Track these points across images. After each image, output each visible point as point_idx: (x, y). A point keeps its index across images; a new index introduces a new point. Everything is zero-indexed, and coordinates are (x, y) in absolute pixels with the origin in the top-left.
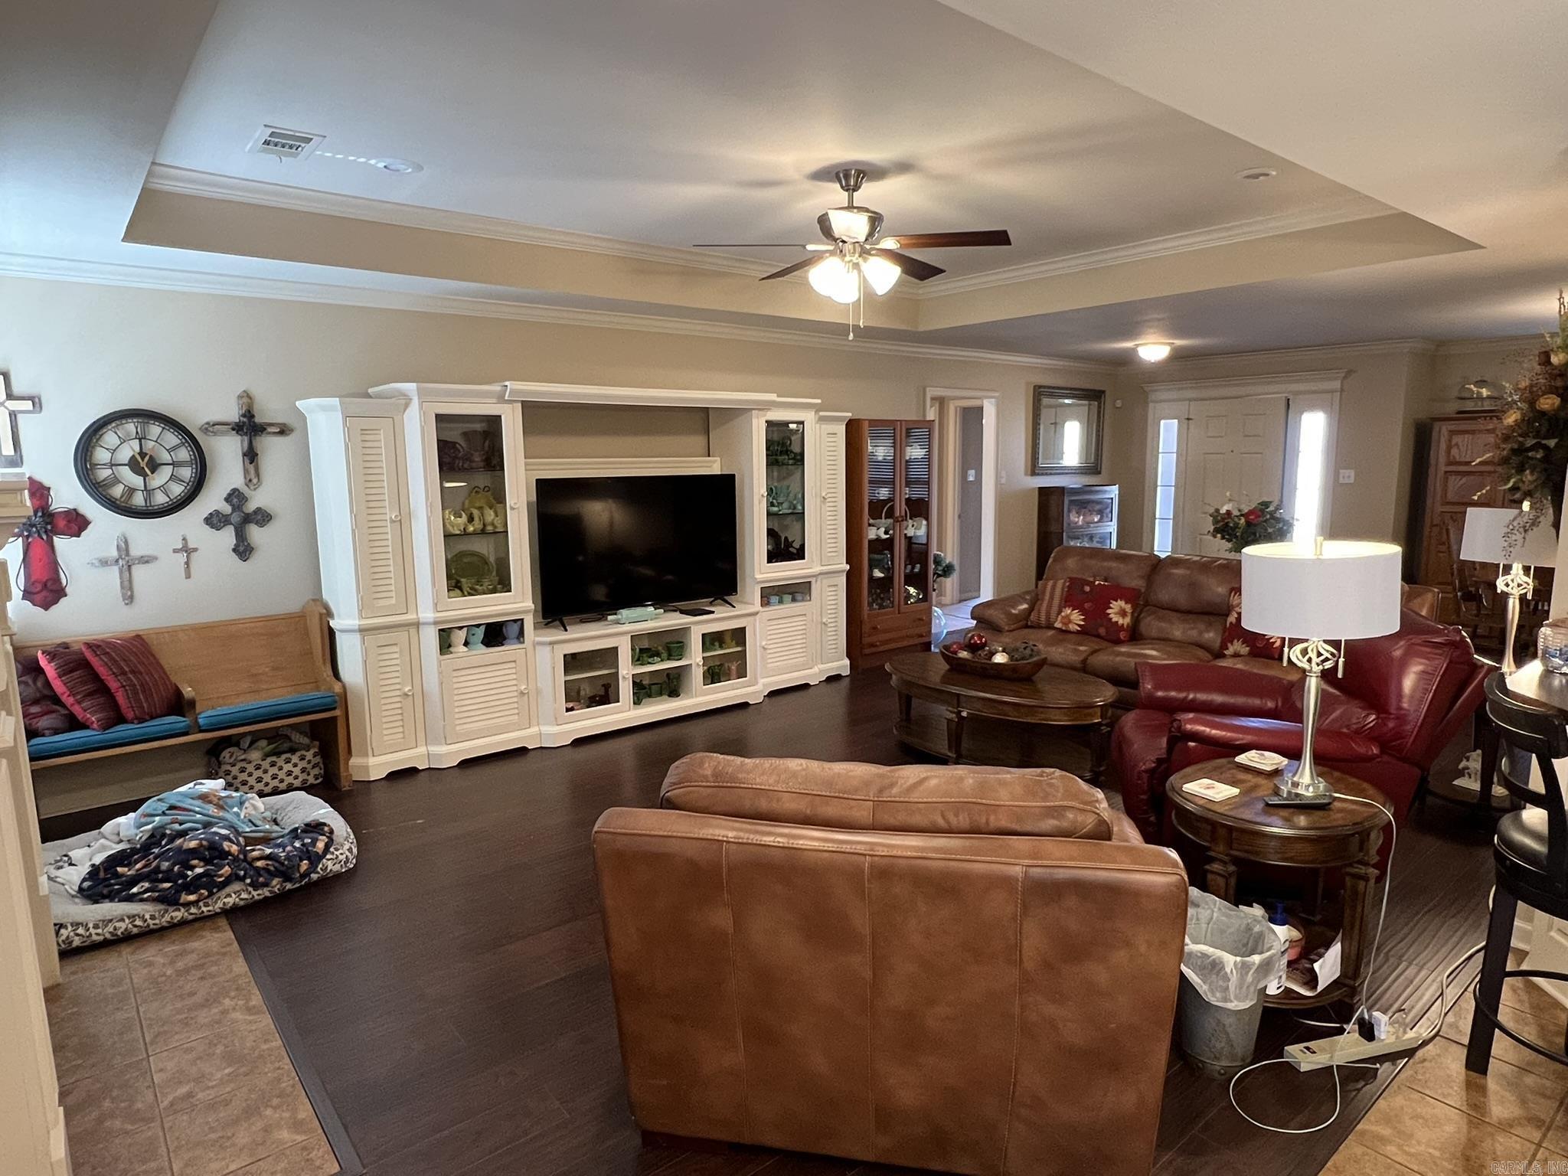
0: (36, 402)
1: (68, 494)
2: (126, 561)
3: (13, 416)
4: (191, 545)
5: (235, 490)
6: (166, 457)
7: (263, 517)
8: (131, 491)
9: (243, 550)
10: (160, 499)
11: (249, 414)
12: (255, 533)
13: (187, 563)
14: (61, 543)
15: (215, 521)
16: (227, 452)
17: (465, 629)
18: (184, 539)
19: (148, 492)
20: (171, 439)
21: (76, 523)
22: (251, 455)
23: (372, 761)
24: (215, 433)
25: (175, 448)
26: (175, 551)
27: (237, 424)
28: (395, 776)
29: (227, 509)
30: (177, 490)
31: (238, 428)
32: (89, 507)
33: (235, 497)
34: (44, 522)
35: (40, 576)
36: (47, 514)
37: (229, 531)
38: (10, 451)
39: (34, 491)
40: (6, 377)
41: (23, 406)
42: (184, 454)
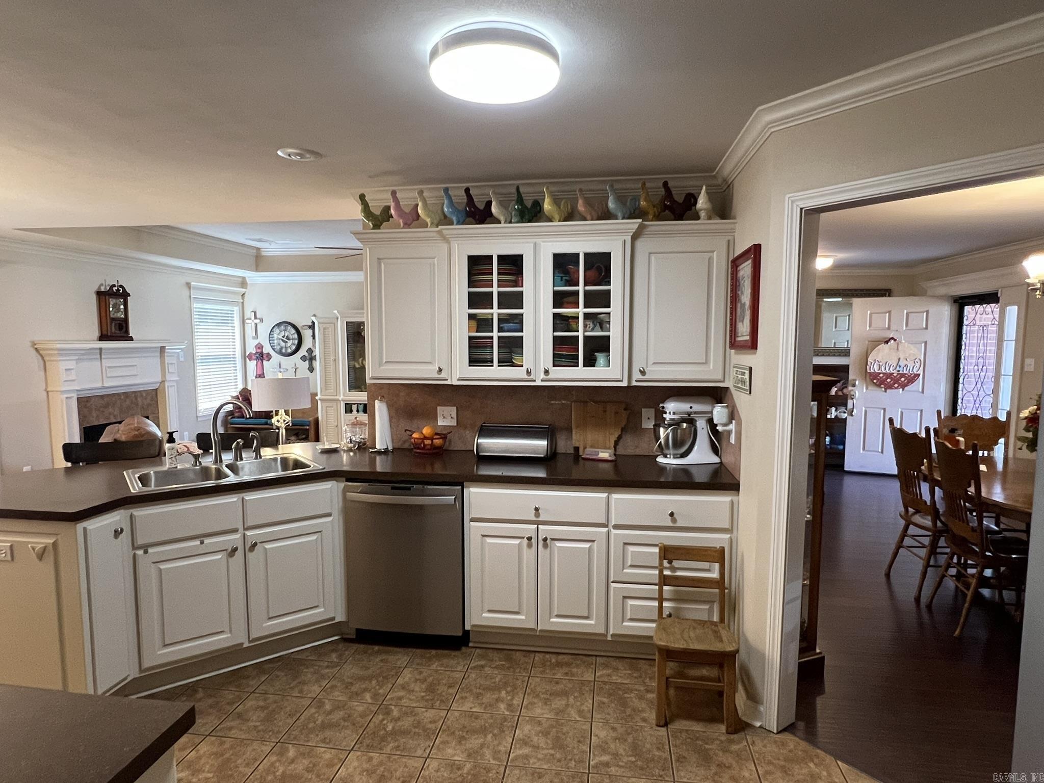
0: (262, 320)
1: (267, 349)
2: (280, 367)
3: (256, 324)
4: (297, 366)
5: (309, 349)
6: (291, 337)
8: (282, 348)
9: (311, 369)
10: (289, 351)
13: (295, 372)
15: (303, 358)
16: (307, 334)
17: (356, 405)
18: (295, 364)
19: (286, 348)
20: (293, 331)
21: (269, 357)
22: (313, 337)
24: (304, 329)
25: (294, 334)
26: (292, 368)
29: (306, 354)
30: (294, 347)
31: (310, 327)
32: (272, 353)
33: (310, 351)
34: (261, 356)
35: (259, 373)
36: (262, 354)
37: (307, 362)
38: (254, 334)
39: (259, 346)
40: (255, 313)
41: (257, 321)
42: (296, 336)
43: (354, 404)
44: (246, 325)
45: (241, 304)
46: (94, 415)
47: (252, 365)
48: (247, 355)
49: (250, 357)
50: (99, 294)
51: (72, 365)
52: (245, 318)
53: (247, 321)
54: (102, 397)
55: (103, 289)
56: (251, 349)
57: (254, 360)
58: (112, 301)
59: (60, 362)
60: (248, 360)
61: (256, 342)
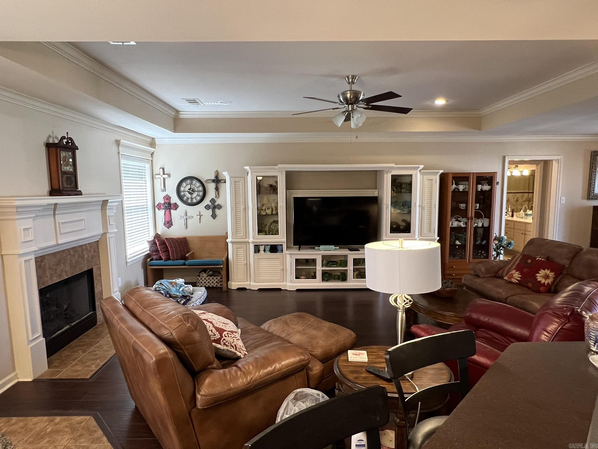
0: (169, 175)
1: (175, 199)
2: (186, 216)
3: (164, 179)
4: (201, 214)
5: (213, 199)
6: (196, 190)
7: (219, 207)
8: (188, 198)
9: (214, 216)
10: (195, 201)
11: (217, 177)
12: (217, 211)
13: (200, 219)
14: (172, 211)
15: (207, 207)
16: (211, 188)
17: (264, 246)
18: (200, 212)
19: (192, 199)
20: (198, 184)
21: (176, 206)
22: (217, 189)
23: (233, 283)
24: (208, 183)
25: (198, 187)
26: (197, 215)
27: (213, 180)
28: (239, 289)
29: (210, 204)
30: (199, 198)
31: (213, 181)
32: (179, 203)
33: (213, 201)
34: (169, 206)
35: (167, 220)
36: (170, 204)
37: (211, 210)
38: (163, 188)
39: (167, 198)
40: (163, 169)
41: (166, 176)
42: (201, 188)
43: (262, 245)
44: (155, 179)
45: (151, 161)
46: (48, 274)
47: (161, 214)
48: (156, 205)
49: (159, 207)
50: (48, 146)
51: (29, 223)
52: (154, 174)
53: (157, 176)
54: (54, 254)
55: (51, 141)
56: (160, 200)
57: (163, 209)
58: (63, 154)
59: (17, 221)
60: (157, 209)
61: (164, 194)
